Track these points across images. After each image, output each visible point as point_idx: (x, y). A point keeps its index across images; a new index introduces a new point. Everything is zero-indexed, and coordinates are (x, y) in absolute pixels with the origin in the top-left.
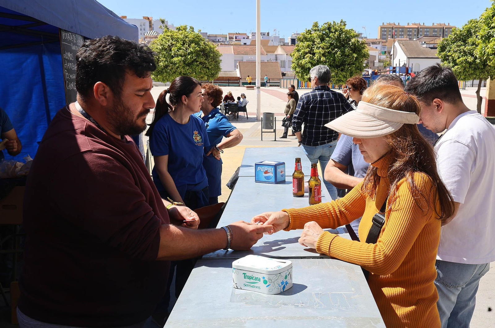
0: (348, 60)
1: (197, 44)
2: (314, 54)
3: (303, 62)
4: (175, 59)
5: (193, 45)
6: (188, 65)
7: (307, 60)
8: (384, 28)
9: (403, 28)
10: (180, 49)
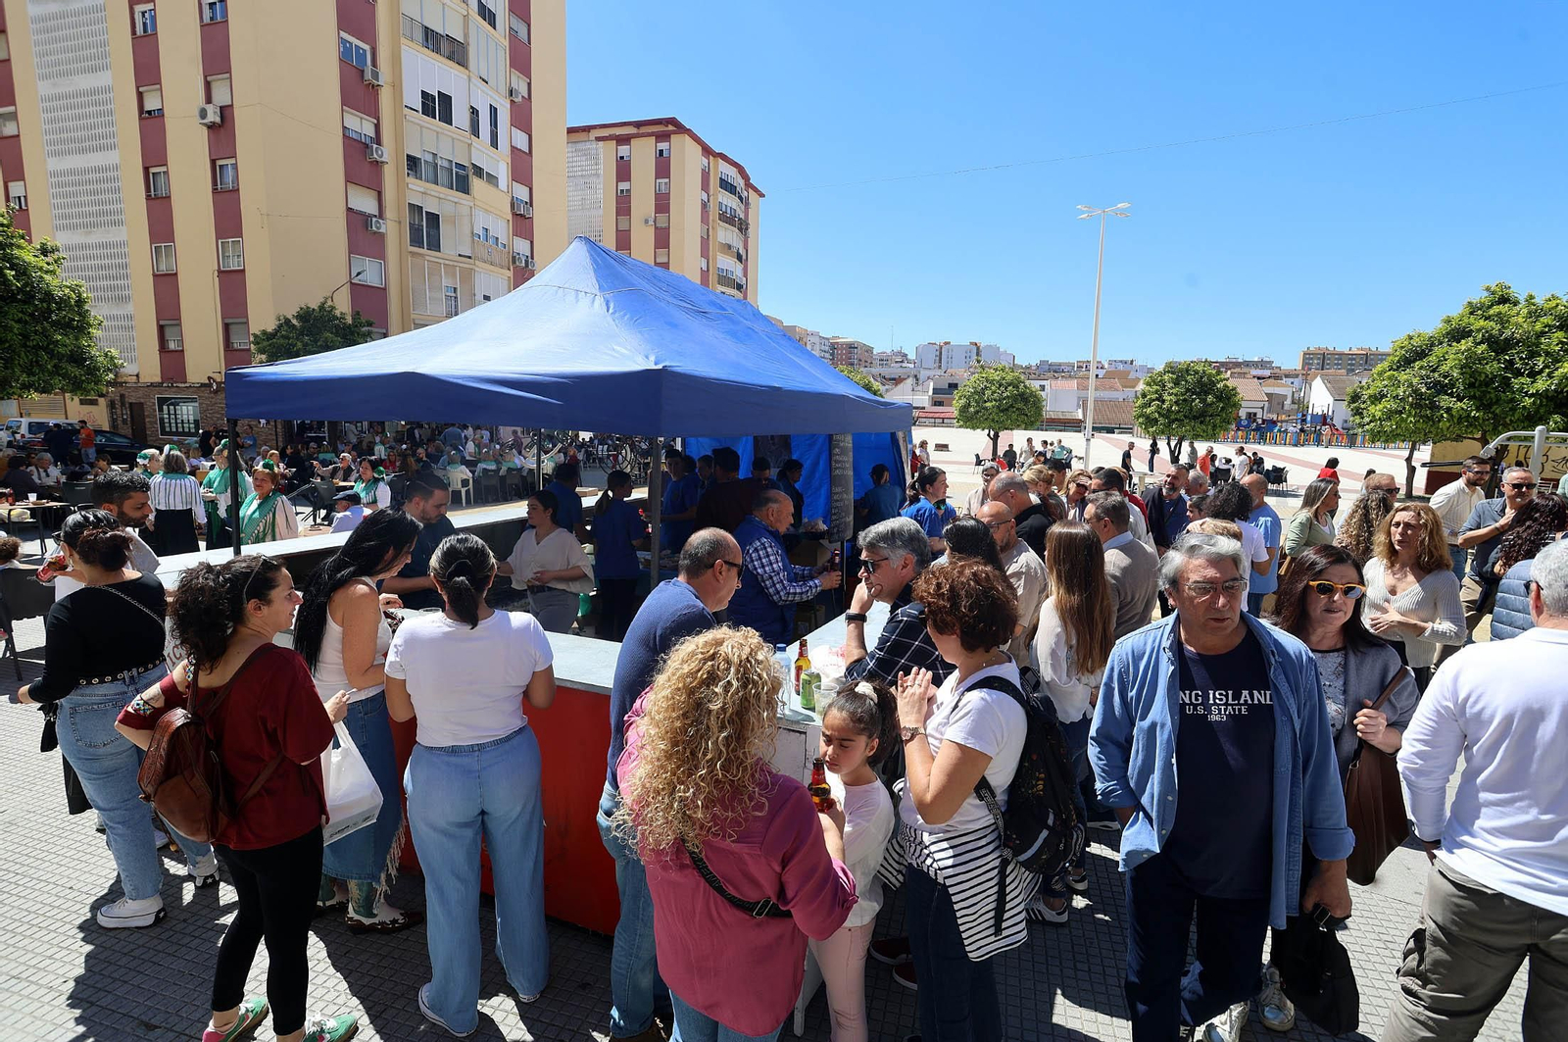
0: (1210, 411)
1: (1016, 387)
2: (1163, 401)
3: (1149, 411)
4: (988, 404)
5: (1010, 388)
6: (1002, 411)
7: (1153, 408)
8: (1309, 354)
9: (1341, 354)
10: (994, 392)
